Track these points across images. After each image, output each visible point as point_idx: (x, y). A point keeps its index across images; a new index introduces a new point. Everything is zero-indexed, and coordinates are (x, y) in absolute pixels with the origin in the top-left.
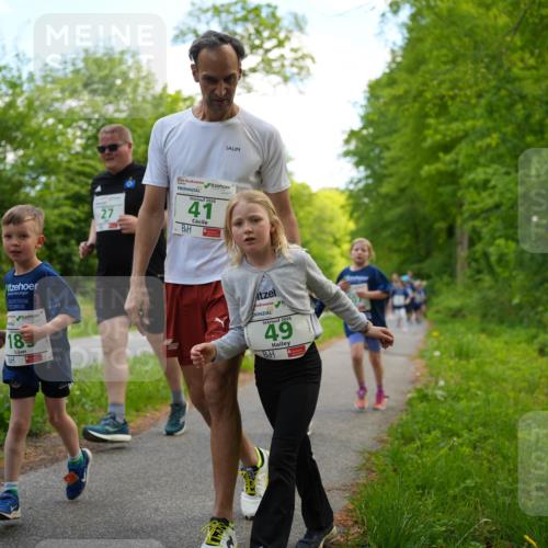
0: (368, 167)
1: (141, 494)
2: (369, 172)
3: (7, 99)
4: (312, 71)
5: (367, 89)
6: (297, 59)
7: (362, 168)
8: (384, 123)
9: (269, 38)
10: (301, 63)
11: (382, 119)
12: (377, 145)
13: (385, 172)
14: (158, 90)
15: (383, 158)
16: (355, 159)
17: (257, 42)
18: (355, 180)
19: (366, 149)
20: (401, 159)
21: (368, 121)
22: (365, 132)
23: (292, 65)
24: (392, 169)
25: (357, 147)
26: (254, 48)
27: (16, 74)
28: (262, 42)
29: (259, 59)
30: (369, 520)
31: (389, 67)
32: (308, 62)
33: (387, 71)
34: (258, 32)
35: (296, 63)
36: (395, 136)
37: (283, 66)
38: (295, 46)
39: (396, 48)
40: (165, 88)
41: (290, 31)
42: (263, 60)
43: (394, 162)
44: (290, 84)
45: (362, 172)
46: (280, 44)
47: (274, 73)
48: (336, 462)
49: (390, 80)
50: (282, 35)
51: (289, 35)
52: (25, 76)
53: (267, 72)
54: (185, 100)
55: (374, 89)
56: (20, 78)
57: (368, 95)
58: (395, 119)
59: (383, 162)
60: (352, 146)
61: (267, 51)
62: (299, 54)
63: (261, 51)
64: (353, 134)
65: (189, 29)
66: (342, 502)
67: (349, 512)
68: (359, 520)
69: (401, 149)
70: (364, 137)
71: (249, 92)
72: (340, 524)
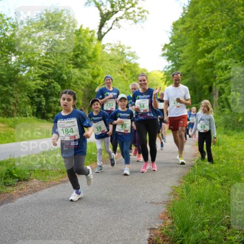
0: (173, 61)
1: (73, 206)
2: (173, 63)
3: (11, 33)
4: (147, 18)
5: (172, 25)
6: (140, 13)
7: (170, 61)
8: (180, 41)
9: (128, 3)
10: (143, 14)
11: (180, 39)
12: (177, 51)
13: (181, 63)
14: (78, 28)
15: (180, 57)
16: (167, 57)
17: (123, 5)
18: (167, 67)
19: (172, 53)
20: (187, 57)
21: (173, 40)
22: (171, 45)
23: (138, 15)
24: (184, 61)
25: (168, 52)
26: (121, 8)
27: (14, 21)
28: (125, 5)
29: (124, 13)
30: (175, 217)
31: (182, 15)
32: (146, 14)
33: (181, 17)
35: (140, 14)
36: (185, 46)
37: (134, 15)
38: (140, 7)
39: (185, 7)
40: (81, 27)
42: (125, 13)
43: (184, 59)
45: (170, 63)
46: (133, 6)
47: (130, 19)
48: (160, 191)
49: (182, 21)
50: (134, 2)
51: (137, 2)
53: (127, 19)
54: (91, 32)
55: (175, 25)
56: (17, 23)
57: (173, 28)
58: (185, 39)
59: (180, 58)
60: (166, 51)
61: (127, 9)
62: (142, 10)
63: (124, 9)
64: (166, 46)
66: (163, 209)
67: (166, 213)
68: (170, 216)
69: (188, 53)
70: (171, 47)
71: (119, 28)
72: (162, 218)
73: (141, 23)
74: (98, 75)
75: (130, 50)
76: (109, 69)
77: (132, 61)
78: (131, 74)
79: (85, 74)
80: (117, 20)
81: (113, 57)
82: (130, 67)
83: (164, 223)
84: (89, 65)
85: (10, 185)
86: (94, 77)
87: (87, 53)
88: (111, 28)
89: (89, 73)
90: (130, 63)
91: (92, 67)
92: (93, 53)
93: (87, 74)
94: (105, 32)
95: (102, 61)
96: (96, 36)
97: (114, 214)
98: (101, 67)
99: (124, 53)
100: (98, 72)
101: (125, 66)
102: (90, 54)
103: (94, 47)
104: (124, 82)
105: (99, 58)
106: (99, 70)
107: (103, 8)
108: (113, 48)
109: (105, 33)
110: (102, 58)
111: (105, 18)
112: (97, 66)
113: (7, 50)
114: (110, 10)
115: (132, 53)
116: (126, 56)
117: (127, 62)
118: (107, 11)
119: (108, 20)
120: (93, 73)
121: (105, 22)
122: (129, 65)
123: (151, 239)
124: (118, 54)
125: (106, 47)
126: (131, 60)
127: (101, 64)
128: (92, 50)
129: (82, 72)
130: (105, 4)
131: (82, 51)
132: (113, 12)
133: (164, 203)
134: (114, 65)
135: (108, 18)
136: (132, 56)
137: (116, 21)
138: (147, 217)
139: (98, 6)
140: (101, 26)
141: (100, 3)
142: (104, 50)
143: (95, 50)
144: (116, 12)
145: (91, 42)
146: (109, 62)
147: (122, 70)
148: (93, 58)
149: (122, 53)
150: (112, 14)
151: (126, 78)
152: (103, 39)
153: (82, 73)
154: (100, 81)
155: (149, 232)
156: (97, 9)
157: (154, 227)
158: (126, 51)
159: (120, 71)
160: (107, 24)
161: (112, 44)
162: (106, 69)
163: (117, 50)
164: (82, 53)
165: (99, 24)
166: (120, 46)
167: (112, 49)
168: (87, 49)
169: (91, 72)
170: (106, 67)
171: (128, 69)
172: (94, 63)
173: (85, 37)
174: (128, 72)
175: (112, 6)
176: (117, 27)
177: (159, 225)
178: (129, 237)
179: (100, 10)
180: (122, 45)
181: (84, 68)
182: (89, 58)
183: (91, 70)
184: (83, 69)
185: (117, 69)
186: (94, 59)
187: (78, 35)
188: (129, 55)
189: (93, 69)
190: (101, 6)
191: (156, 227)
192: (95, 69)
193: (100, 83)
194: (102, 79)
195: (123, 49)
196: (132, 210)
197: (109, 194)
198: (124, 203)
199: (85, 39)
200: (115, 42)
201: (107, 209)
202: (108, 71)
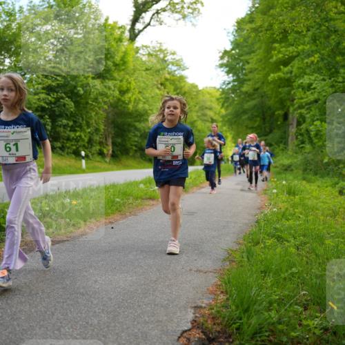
0: (234, 74)
1: (86, 272)
2: (235, 78)
3: (5, 24)
4: (201, 12)
5: (236, 24)
6: (191, 4)
7: (231, 75)
8: (246, 46)
10: (195, 6)
11: (246, 44)
12: (241, 61)
13: (246, 77)
15: (243, 69)
16: (226, 69)
18: (227, 82)
19: (234, 63)
20: (256, 69)
21: (236, 45)
22: (233, 52)
23: (188, 8)
24: (251, 76)
25: (228, 61)
29: (167, 3)
30: (231, 291)
31: (250, 11)
32: (199, 6)
33: (249, 12)
35: (191, 6)
36: (253, 54)
37: (183, 7)
40: (107, 20)
42: (170, 4)
43: (251, 72)
44: (186, 19)
45: (230, 78)
47: (176, 12)
48: (210, 256)
49: (250, 18)
52: (17, 9)
53: (173, 12)
54: (121, 27)
55: (240, 24)
56: (14, 10)
57: (236, 28)
58: (253, 44)
59: (244, 72)
60: (226, 60)
64: (226, 52)
66: (213, 280)
67: (218, 286)
68: (224, 290)
69: (256, 63)
70: (233, 55)
71: (161, 24)
72: (212, 293)
73: (192, 19)
74: (128, 90)
75: (175, 56)
76: (144, 83)
77: (176, 73)
79: (109, 88)
80: (157, 12)
81: (149, 65)
82: (173, 81)
83: (214, 299)
84: (115, 75)
86: (123, 92)
87: (113, 58)
88: (149, 24)
89: (115, 87)
90: (173, 76)
91: (120, 79)
92: (123, 59)
93: (113, 87)
94: (141, 28)
95: (134, 70)
96: (127, 34)
97: (144, 284)
98: (132, 79)
99: (166, 61)
100: (129, 86)
101: (167, 80)
102: (118, 59)
103: (124, 49)
105: (131, 66)
106: (130, 83)
108: (151, 52)
109: (140, 31)
110: (134, 66)
111: (139, 10)
112: (127, 77)
115: (177, 61)
116: (168, 65)
117: (169, 73)
119: (145, 12)
120: (121, 86)
121: (140, 15)
122: (172, 78)
123: (195, 321)
124: (158, 62)
125: (141, 51)
126: (175, 71)
127: (133, 74)
128: (121, 54)
129: (105, 84)
131: (106, 55)
132: (153, 1)
133: (215, 271)
134: (151, 77)
135: (144, 9)
136: (177, 65)
137: (156, 15)
138: (191, 290)
140: (135, 20)
142: (138, 55)
143: (125, 53)
144: (157, 2)
145: (119, 43)
146: (144, 73)
147: (162, 84)
148: (121, 65)
149: (164, 61)
150: (150, 4)
152: (137, 39)
153: (105, 87)
154: (130, 98)
155: (193, 311)
157: (200, 304)
158: (169, 58)
159: (159, 86)
160: (143, 18)
161: (149, 47)
162: (139, 81)
163: (156, 56)
164: (107, 59)
165: (131, 18)
166: (161, 50)
167: (150, 55)
168: (114, 53)
169: (118, 86)
170: (141, 79)
171: (170, 84)
172: (122, 73)
173: (111, 34)
174: (171, 88)
176: (157, 23)
177: (208, 302)
178: (165, 318)
180: (163, 48)
181: (108, 79)
182: (116, 65)
183: (118, 82)
184: (107, 81)
185: (155, 83)
186: (123, 67)
188: (173, 64)
189: (121, 81)
191: (203, 305)
192: (125, 81)
193: (130, 101)
194: (134, 96)
195: (164, 54)
196: (170, 280)
197: (138, 257)
198: (159, 270)
199: (111, 38)
200: (154, 44)
201: (135, 278)
202: (142, 85)
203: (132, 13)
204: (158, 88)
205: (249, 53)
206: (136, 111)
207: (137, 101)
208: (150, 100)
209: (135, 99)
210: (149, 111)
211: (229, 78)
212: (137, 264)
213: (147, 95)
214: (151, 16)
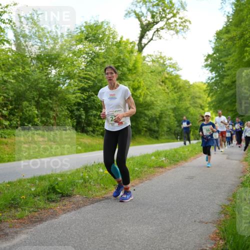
0: (216, 72)
2: (217, 74)
3: (52, 46)
4: (189, 28)
5: (215, 35)
6: (182, 23)
7: (214, 72)
8: (224, 51)
9: (169, 14)
10: (184, 24)
12: (221, 61)
13: (225, 74)
14: (118, 39)
15: (224, 68)
16: (210, 68)
17: (164, 15)
18: (211, 78)
19: (216, 63)
20: (232, 67)
21: (216, 50)
22: (215, 55)
23: (180, 25)
24: (229, 72)
25: (211, 63)
26: (162, 18)
27: (54, 33)
28: (166, 15)
29: (164, 23)
30: (228, 238)
32: (188, 23)
33: (225, 26)
34: (164, 10)
35: (182, 24)
36: (229, 56)
37: (176, 25)
38: (181, 16)
39: (229, 15)
40: (121, 38)
41: (179, 10)
42: (166, 23)
43: (228, 69)
44: (179, 34)
45: (214, 74)
46: (174, 16)
47: (171, 29)
48: (209, 210)
49: (226, 30)
50: (175, 12)
51: (179, 11)
52: (59, 34)
53: (169, 29)
54: (131, 43)
55: (219, 35)
56: (57, 36)
57: (216, 38)
58: (229, 49)
60: (209, 62)
61: (168, 19)
62: (184, 20)
63: (165, 20)
64: (209, 56)
65: (132, 10)
66: (213, 229)
67: (217, 234)
68: (222, 237)
69: (232, 63)
70: (214, 58)
71: (160, 39)
72: (213, 239)
73: (183, 34)
74: (139, 88)
75: (171, 61)
76: (151, 82)
77: (173, 73)
78: (172, 86)
80: (158, 30)
81: (154, 68)
82: (171, 79)
83: (215, 244)
84: (129, 77)
85: (53, 201)
86: (135, 89)
87: (127, 65)
88: (152, 39)
89: (129, 85)
90: (171, 75)
92: (134, 65)
94: (146, 43)
95: (143, 73)
96: (136, 47)
97: (162, 233)
98: (142, 79)
99: (165, 65)
100: (139, 84)
101: (166, 78)
102: (130, 65)
103: (134, 58)
104: (165, 94)
105: (140, 69)
106: (140, 82)
107: (143, 19)
108: (154, 59)
109: (145, 45)
110: (142, 70)
111: (145, 29)
112: (138, 78)
113: (47, 64)
114: (151, 20)
115: (173, 64)
116: (167, 68)
117: (168, 74)
118: (147, 22)
119: (148, 31)
120: (133, 85)
121: (145, 33)
122: (170, 77)
124: (159, 65)
125: (147, 59)
126: (172, 72)
127: (142, 76)
128: (133, 62)
130: (145, 15)
131: (122, 63)
132: (154, 22)
133: (213, 222)
134: (155, 77)
135: (148, 29)
136: (173, 68)
137: (156, 32)
138: (197, 237)
139: (139, 17)
140: (142, 37)
141: (140, 14)
142: (145, 62)
143: (136, 61)
144: (157, 23)
145: (131, 54)
146: (150, 74)
147: (163, 82)
148: (133, 70)
149: (164, 65)
150: (152, 25)
151: (167, 91)
152: (143, 50)
154: (140, 93)
156: (137, 20)
157: (205, 248)
158: (167, 62)
159: (161, 83)
160: (147, 35)
161: (153, 56)
162: (146, 81)
163: (158, 61)
164: (123, 66)
165: (139, 35)
166: (161, 57)
167: (153, 61)
168: (128, 61)
169: (131, 85)
170: (148, 79)
171: (169, 81)
172: (134, 75)
173: (125, 48)
174: (169, 84)
175: (153, 17)
176: (158, 38)
177: (210, 246)
179: (140, 21)
180: (163, 56)
181: (124, 80)
182: (130, 70)
183: (131, 82)
184: (123, 82)
185: (158, 81)
186: (135, 71)
187: (118, 47)
188: (170, 67)
189: (134, 81)
190: (142, 16)
191: (207, 249)
192: (136, 81)
193: (140, 95)
194: (143, 92)
195: (164, 60)
196: (180, 229)
197: (155, 212)
198: (171, 222)
199: (125, 51)
200: (156, 53)
201: (154, 228)
202: (149, 83)
203: (140, 32)
204: (160, 85)
205: (227, 56)
206: (145, 102)
207: (146, 95)
208: (155, 93)
209: (144, 94)
210: (154, 102)
211: (212, 74)
212: (154, 217)
213: (153, 90)
214: (153, 33)
